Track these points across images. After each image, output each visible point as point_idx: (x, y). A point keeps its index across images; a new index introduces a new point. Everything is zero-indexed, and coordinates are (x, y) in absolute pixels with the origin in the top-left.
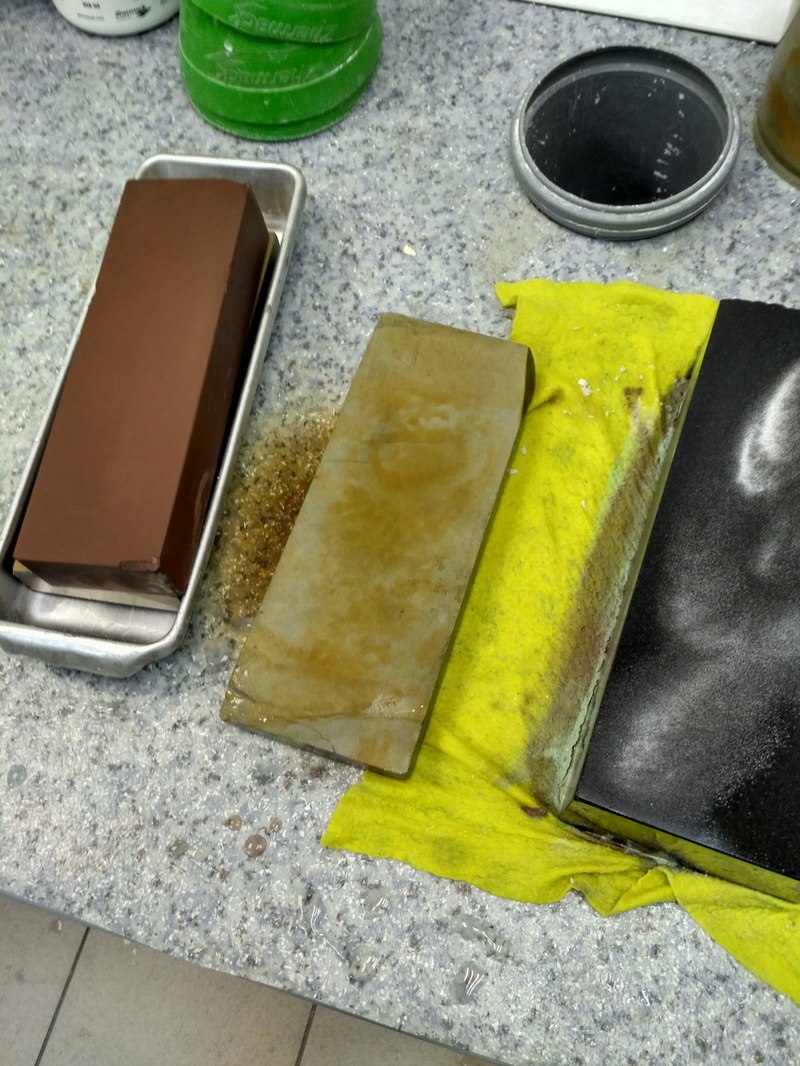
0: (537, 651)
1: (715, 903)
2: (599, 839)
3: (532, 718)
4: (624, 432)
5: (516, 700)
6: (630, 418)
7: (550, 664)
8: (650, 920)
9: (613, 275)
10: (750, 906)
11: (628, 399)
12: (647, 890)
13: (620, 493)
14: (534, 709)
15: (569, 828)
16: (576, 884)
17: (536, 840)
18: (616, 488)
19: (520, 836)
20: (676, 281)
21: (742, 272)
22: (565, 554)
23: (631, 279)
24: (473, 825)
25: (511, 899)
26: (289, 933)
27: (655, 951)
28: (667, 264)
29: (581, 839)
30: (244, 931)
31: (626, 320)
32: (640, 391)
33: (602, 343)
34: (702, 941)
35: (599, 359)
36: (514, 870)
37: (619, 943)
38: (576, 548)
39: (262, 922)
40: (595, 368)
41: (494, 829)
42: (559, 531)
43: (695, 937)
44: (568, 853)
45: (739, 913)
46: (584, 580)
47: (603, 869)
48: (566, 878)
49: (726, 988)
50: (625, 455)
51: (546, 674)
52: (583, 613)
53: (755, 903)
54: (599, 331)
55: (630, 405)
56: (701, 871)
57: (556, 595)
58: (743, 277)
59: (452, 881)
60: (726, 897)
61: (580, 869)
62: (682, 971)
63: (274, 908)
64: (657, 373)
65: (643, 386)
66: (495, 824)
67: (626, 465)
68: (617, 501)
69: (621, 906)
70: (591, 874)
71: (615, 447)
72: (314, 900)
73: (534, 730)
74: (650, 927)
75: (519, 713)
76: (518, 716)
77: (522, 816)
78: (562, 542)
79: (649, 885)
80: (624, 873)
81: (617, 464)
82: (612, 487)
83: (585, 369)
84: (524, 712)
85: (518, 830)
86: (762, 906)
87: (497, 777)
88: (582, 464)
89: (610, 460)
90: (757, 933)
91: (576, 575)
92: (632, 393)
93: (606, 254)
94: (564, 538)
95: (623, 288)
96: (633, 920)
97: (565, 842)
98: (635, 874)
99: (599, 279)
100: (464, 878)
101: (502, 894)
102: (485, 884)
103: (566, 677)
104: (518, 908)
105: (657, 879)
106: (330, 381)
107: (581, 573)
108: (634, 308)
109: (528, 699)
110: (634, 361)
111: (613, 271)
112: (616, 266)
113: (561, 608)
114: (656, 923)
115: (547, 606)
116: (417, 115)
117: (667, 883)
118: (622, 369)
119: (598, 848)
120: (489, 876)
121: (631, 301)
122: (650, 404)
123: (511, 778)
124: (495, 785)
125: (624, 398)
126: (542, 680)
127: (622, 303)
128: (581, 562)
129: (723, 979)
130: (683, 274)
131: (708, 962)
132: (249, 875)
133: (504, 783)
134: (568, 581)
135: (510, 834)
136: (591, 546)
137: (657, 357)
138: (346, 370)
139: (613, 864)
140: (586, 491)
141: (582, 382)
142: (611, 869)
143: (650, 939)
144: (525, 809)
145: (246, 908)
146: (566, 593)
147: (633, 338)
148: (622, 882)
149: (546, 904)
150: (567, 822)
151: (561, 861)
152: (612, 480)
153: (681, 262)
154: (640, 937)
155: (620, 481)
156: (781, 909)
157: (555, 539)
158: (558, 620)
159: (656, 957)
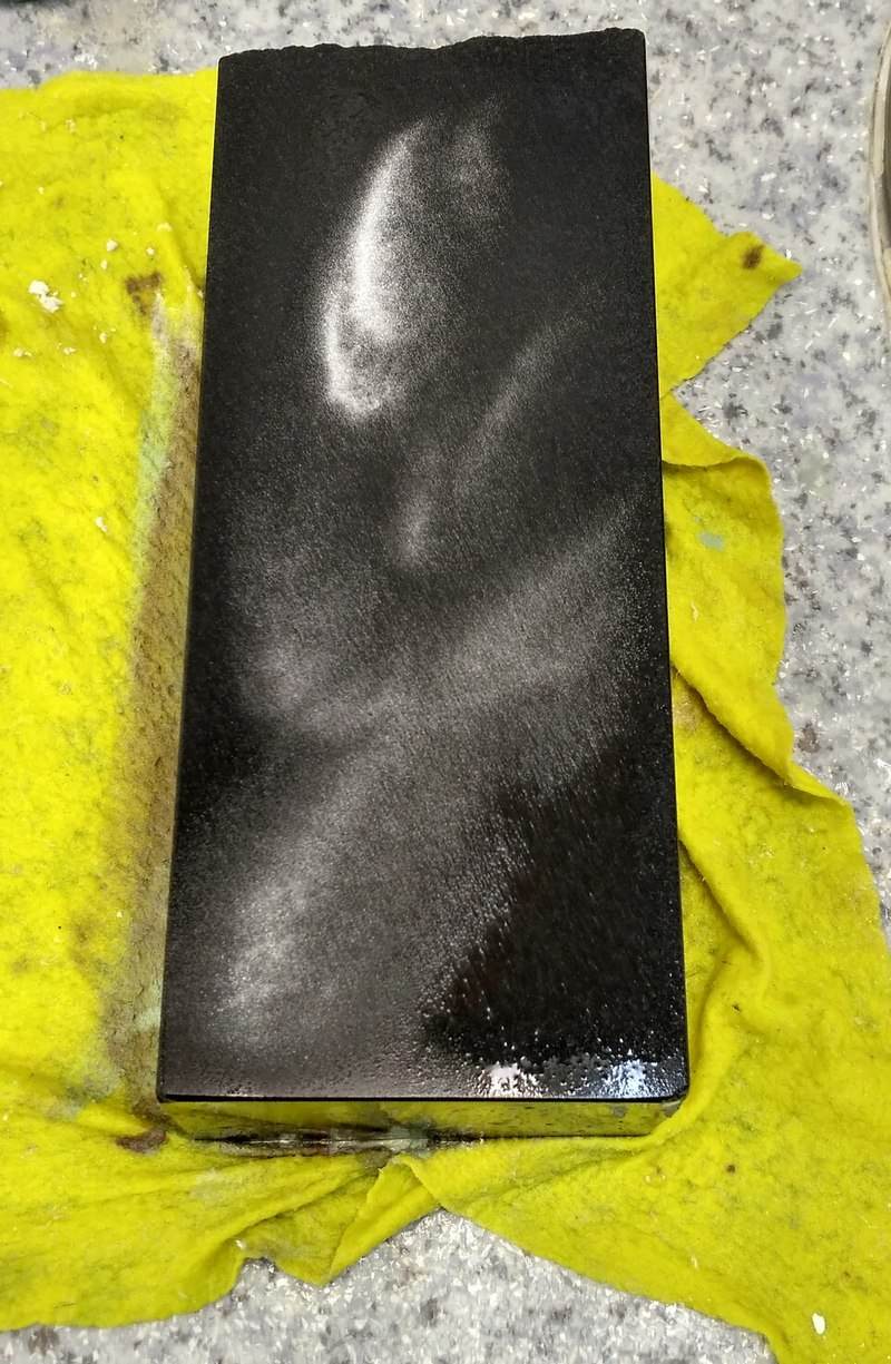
0: (79, 834)
1: (513, 1185)
2: (277, 1146)
3: (100, 966)
4: (145, 364)
5: (58, 942)
6: (150, 335)
7: (112, 853)
8: (406, 1261)
9: (48, 67)
10: (575, 1168)
11: (137, 299)
12: (386, 1208)
13: (166, 482)
14: (98, 948)
15: (215, 1147)
16: (250, 1248)
17: (159, 1194)
18: (156, 476)
19: (129, 1197)
20: (172, 54)
21: (291, 11)
22: (89, 629)
23: (85, 67)
24: (29, 1211)
25: (140, 1323)
27: (430, 1312)
28: (146, 24)
29: (244, 1158)
31: (95, 147)
32: (155, 279)
33: (59, 202)
34: (509, 1262)
35: (61, 236)
36: (130, 1266)
37: (359, 1325)
38: (108, 613)
40: (55, 256)
41: (74, 1203)
42: (67, 590)
43: (494, 1259)
44: (225, 1195)
45: (560, 1187)
46: (138, 671)
47: (294, 1201)
48: (229, 1243)
49: (572, 1332)
50: (157, 409)
51: (108, 872)
52: (150, 731)
53: (578, 1159)
54: (46, 181)
55: (144, 310)
56: (471, 1138)
57: (92, 715)
58: (295, 20)
59: (15, 1333)
60: (526, 1168)
61: (253, 1217)
62: (486, 1331)
64: (178, 237)
65: (159, 268)
66: (72, 1193)
67: (165, 427)
68: (164, 501)
69: (344, 1256)
70: (279, 1217)
71: (134, 398)
73: (108, 986)
74: (409, 1273)
75: (70, 964)
76: (70, 972)
77: (124, 1158)
78: (79, 609)
79: (388, 1197)
80: (339, 1192)
81: (145, 430)
82: (149, 476)
83: (39, 261)
84: (79, 960)
85: (120, 1188)
86: (596, 1158)
87: (50, 1101)
88: (79, 448)
89: (129, 426)
90: (601, 1210)
91: (121, 665)
92: (141, 287)
93: (23, 30)
94: (78, 599)
95: (69, 86)
96: (374, 1276)
97: (212, 1177)
98: (359, 1186)
99: (23, 80)
100: (34, 1319)
101: (120, 1319)
102: (81, 1315)
103: (148, 865)
104: (156, 1335)
105: (399, 1181)
107: (129, 659)
108: (103, 121)
109: (82, 931)
110: (128, 225)
111: (46, 59)
112: (51, 48)
113: (106, 737)
114: (420, 1261)
115: (78, 740)
117: (417, 1183)
118: (111, 245)
119: (278, 1165)
120: (84, 1296)
121: (94, 109)
122: (180, 299)
123: (79, 1095)
124: (52, 1118)
125: (128, 300)
126: (103, 887)
127: (77, 116)
128: (124, 638)
129: (560, 1316)
130: (180, 36)
131: (526, 1297)
133: (66, 1110)
134: (107, 681)
135: (107, 1201)
136: (137, 600)
137: (171, 205)
139: (313, 1183)
140: (100, 497)
141: (38, 288)
142: (310, 1196)
143: (416, 1294)
144: (125, 1142)
146: (109, 704)
147: (117, 179)
148: (336, 1210)
149: (207, 1306)
150: (209, 1139)
151: (214, 1215)
152: (145, 463)
153: (170, 14)
154: (395, 1299)
155: (162, 462)
156: (627, 1154)
157: (62, 607)
158: (106, 761)
159: (434, 1325)
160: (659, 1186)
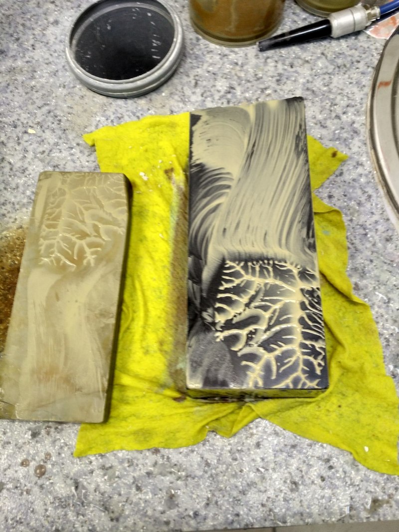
0: (159, 317)
1: (279, 411)
2: (215, 400)
3: (166, 352)
4: (170, 193)
5: (155, 346)
6: (172, 185)
7: (167, 321)
8: (251, 431)
9: (142, 115)
10: (296, 406)
11: (167, 175)
12: (245, 417)
13: (177, 224)
14: (165, 348)
15: (199, 400)
16: (210, 428)
17: (185, 413)
18: (175, 222)
19: (176, 414)
20: (174, 109)
21: (205, 95)
22: (159, 264)
23: (151, 114)
24: (152, 418)
25: (181, 447)
26: (72, 508)
27: (258, 445)
28: (167, 101)
29: (206, 403)
30: (48, 516)
31: (155, 135)
32: (172, 170)
33: (146, 151)
34: (279, 432)
35: (147, 159)
36: (178, 432)
37: (239, 448)
38: (164, 259)
39: (56, 508)
40: (146, 165)
41: (163, 415)
42: (153, 254)
43: (275, 431)
44: (202, 413)
45: (292, 412)
46: (172, 274)
47: (221, 415)
48: (204, 427)
49: (297, 451)
50: (174, 204)
51: (167, 327)
52: (176, 290)
53: (297, 404)
54: (143, 145)
55: (170, 178)
56: (267, 398)
57: (161, 286)
58: (206, 98)
59: (149, 450)
60: (283, 406)
61: (209, 419)
62: (274, 450)
63: (60, 499)
64: (178, 158)
65: (173, 167)
66: (162, 413)
67: (176, 209)
68: (177, 228)
69: (235, 430)
70: (217, 419)
71: (168, 202)
72: (80, 487)
73: (168, 357)
74: (252, 434)
75: (159, 352)
76: (159, 355)
77: (175, 404)
78: (156, 258)
79: (245, 414)
80: (232, 413)
81: (171, 210)
82: (173, 222)
83: (142, 166)
84: (161, 351)
85: (175, 411)
86: (302, 404)
87: (156, 388)
88: (154, 216)
89: (167, 209)
90: (304, 418)
91: (168, 273)
92: (168, 172)
93: (135, 105)
94: (157, 256)
95: (147, 120)
96: (243, 435)
97: (198, 408)
98: (237, 411)
99: (135, 118)
100: (153, 446)
101: (176, 446)
102: (166, 445)
103: (177, 325)
104: (185, 450)
105: (248, 410)
106: (9, 212)
107: (170, 271)
108: (157, 128)
109: (161, 343)
110: (165, 155)
111: (141, 112)
112: (142, 110)
113: (165, 292)
114: (255, 431)
115: (158, 293)
116: (16, 60)
117: (253, 410)
118: (160, 161)
119: (215, 405)
120: (167, 440)
121: (154, 125)
122: (179, 175)
123: (163, 386)
124: (156, 393)
125: (165, 176)
126: (166, 331)
127: (149, 128)
128: (168, 265)
129: (294, 446)
130: (176, 104)
131: (284, 441)
132: (41, 487)
133: (160, 391)
134: (164, 277)
135: (171, 415)
136: (171, 255)
137: (175, 150)
138: (16, 204)
139: (225, 410)
140: (161, 228)
141: (142, 174)
142: (224, 414)
143: (254, 440)
144: (176, 399)
145: (45, 504)
146: (165, 283)
147: (161, 144)
148: (232, 417)
149: (199, 443)
150: (197, 398)
151: (200, 419)
152: (171, 219)
153: (173, 98)
154: (248, 441)
155: (176, 218)
156: (310, 403)
157: (152, 258)
158: (165, 298)
159: (260, 448)
160: (320, 411)
